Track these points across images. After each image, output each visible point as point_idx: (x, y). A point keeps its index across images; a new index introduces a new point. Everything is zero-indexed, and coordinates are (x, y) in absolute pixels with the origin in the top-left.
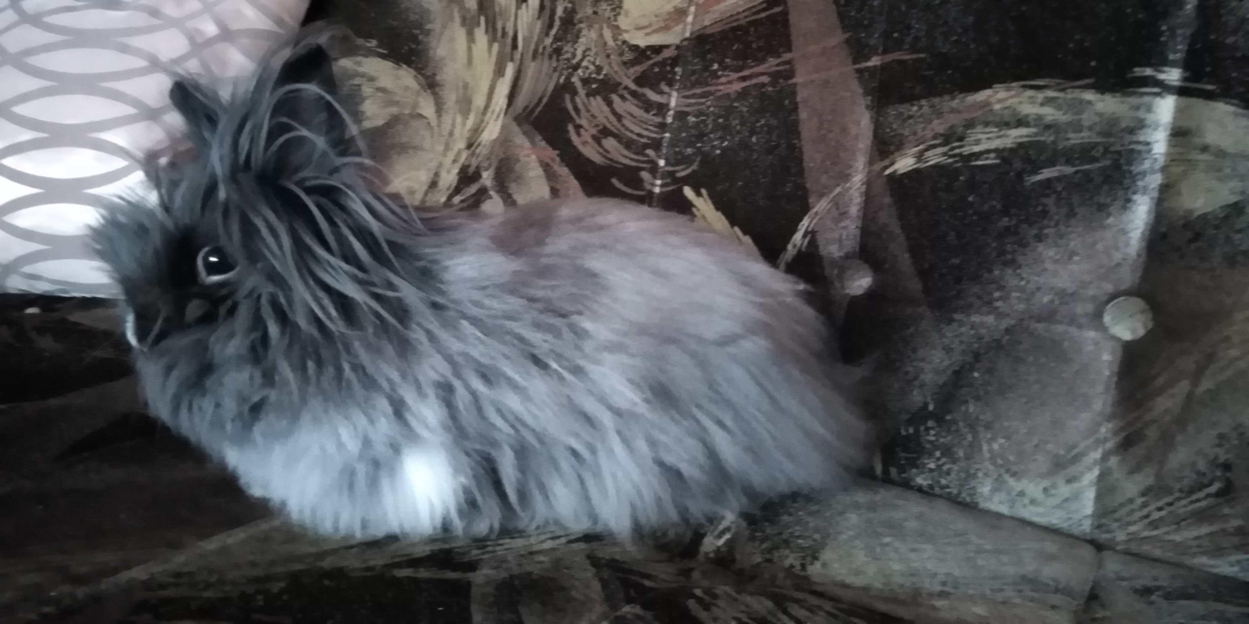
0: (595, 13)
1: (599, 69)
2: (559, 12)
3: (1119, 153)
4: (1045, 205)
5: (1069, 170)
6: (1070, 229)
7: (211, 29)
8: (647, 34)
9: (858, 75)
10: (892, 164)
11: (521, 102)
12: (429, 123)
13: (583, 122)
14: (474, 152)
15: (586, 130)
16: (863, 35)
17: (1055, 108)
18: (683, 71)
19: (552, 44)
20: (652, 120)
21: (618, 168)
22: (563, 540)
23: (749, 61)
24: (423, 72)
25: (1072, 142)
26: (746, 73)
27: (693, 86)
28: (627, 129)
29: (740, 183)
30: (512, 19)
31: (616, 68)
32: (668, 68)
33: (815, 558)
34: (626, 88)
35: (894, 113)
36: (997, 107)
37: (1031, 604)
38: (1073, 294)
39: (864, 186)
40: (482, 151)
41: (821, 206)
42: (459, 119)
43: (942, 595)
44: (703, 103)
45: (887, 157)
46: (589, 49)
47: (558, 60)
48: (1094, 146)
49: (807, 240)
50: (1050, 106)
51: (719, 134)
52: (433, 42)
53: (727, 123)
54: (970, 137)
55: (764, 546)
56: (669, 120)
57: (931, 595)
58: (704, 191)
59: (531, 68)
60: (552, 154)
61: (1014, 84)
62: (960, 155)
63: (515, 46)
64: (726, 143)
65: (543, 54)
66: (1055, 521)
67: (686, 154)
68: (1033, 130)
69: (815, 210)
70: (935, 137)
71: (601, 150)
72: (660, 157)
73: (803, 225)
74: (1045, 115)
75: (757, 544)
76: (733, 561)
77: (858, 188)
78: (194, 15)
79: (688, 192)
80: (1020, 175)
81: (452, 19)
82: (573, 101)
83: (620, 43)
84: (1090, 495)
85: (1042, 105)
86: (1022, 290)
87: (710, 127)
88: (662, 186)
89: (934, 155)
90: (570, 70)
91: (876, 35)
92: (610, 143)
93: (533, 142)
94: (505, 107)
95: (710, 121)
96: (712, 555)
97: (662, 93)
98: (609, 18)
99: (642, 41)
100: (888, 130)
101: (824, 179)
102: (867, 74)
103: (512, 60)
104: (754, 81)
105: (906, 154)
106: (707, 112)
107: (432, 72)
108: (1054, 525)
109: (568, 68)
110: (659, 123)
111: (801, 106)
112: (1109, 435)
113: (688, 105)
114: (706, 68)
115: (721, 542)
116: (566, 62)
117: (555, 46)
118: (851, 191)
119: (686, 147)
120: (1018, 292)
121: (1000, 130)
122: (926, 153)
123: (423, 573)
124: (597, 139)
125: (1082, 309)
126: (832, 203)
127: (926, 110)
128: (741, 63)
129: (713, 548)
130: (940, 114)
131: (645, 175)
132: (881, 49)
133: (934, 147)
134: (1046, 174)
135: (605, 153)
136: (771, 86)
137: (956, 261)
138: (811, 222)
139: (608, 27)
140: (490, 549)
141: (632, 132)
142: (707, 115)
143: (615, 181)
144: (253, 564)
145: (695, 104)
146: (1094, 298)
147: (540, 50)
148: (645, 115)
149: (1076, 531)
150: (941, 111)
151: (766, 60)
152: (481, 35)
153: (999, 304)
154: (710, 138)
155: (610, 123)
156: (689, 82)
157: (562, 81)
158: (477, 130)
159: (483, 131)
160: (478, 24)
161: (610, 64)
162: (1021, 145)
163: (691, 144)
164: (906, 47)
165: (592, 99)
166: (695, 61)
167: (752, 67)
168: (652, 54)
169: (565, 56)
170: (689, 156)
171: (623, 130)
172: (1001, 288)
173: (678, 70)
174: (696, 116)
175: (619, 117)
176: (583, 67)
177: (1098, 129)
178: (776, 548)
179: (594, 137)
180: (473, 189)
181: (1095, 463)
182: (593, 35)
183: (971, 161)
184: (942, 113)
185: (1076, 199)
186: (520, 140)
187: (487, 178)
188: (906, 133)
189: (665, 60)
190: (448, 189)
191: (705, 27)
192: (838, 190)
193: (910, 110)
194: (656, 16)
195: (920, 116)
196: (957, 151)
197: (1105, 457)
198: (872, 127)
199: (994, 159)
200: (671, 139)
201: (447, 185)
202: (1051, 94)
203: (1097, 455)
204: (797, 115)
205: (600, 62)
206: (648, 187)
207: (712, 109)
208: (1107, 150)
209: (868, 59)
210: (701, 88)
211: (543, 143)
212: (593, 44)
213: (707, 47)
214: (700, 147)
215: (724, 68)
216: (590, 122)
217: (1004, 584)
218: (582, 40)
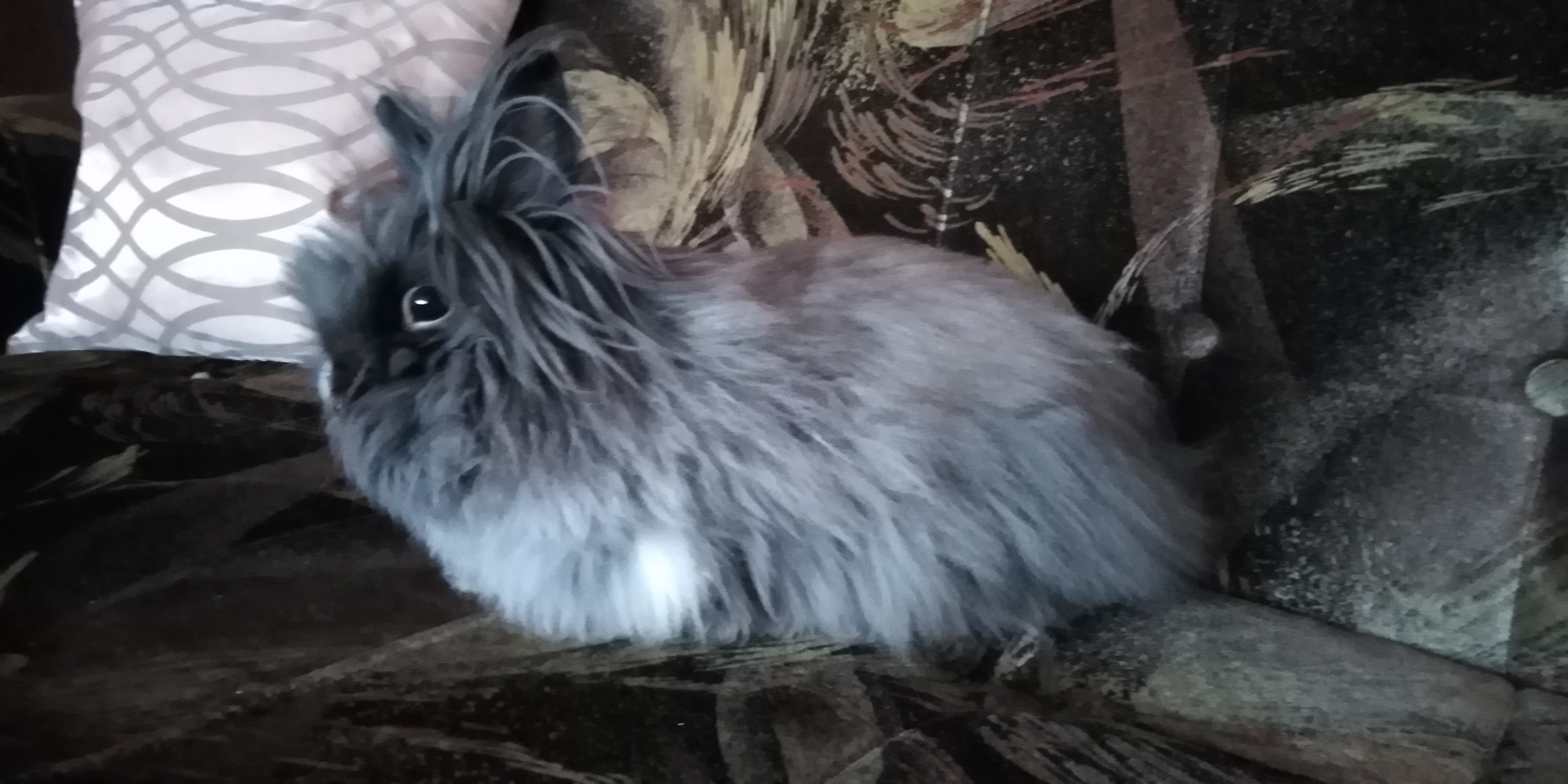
0: (866, 9)
1: (870, 78)
2: (821, 9)
3: (1548, 172)
4: (1447, 242)
5: (1480, 196)
6: (1480, 272)
7: (405, 41)
8: (930, 34)
9: (1201, 78)
10: (1246, 190)
11: (773, 121)
12: (661, 150)
13: (850, 144)
14: (715, 184)
15: (853, 155)
16: (1208, 27)
17: (1461, 115)
18: (976, 79)
19: (812, 48)
20: (936, 140)
21: (893, 201)
22: (826, 651)
23: (1061, 64)
24: (654, 87)
25: (1484, 159)
26: (1057, 79)
27: (988, 98)
28: (905, 152)
29: (1048, 218)
30: (763, 19)
31: (892, 77)
32: (957, 75)
33: (1141, 683)
34: (904, 101)
35: (1248, 125)
36: (1384, 115)
37: (1424, 749)
38: (1485, 356)
39: (1208, 220)
40: (726, 183)
41: (1152, 245)
42: (697, 144)
43: (1306, 733)
44: (1002, 118)
45: (1239, 182)
46: (857, 54)
47: (819, 69)
48: (1514, 164)
49: (1134, 288)
50: (1454, 114)
51: (1020, 157)
52: (666, 52)
53: (1030, 142)
54: (1348, 155)
55: (1076, 668)
56: (958, 140)
57: (1291, 733)
58: (1001, 229)
59: (787, 79)
60: (810, 184)
61: (1406, 87)
62: (1335, 178)
63: (766, 53)
64: (1030, 167)
65: (800, 61)
66: (1458, 649)
67: (979, 181)
68: (1432, 145)
69: (1144, 250)
70: (1301, 157)
71: (872, 180)
72: (945, 186)
73: (1129, 269)
74: (1449, 125)
75: (1067, 664)
76: (1037, 684)
77: (1199, 223)
78: (386, 24)
79: (981, 229)
80: (1415, 203)
81: (689, 21)
82: (838, 119)
83: (896, 45)
84: (1506, 616)
85: (1444, 112)
86: (1417, 351)
87: (1010, 147)
88: (948, 222)
89: (1302, 179)
90: (834, 81)
91: (1225, 28)
92: (883, 170)
93: (787, 171)
94: (753, 128)
95: (1009, 140)
96: (1010, 678)
97: (949, 106)
98: (883, 15)
99: (924, 43)
100: (1240, 148)
101: (1156, 211)
102: (1212, 76)
103: (762, 70)
104: (1067, 89)
105: (1264, 178)
106: (1006, 129)
107: (665, 87)
108: (1457, 653)
109: (831, 78)
110: (945, 143)
111: (1126, 119)
112: (1531, 539)
113: (983, 121)
114: (1004, 75)
115: (1021, 662)
116: (829, 70)
117: (815, 51)
118: (1191, 226)
119: (980, 173)
120: (1410, 353)
121: (1388, 146)
122: (1289, 176)
123: (659, 683)
124: (866, 166)
125: (1497, 375)
126: (1165, 242)
127: (1290, 121)
128: (1049, 66)
129: (1012, 668)
130: (1307, 125)
131: (927, 209)
132: (1230, 45)
133: (1301, 168)
134: (1451, 200)
135: (878, 184)
136: (1087, 95)
137: (1328, 313)
138: (1138, 266)
139: (882, 26)
140: (737, 658)
141: (911, 155)
142: (1006, 133)
143: (888, 217)
144: (462, 666)
145: (991, 119)
146: (1511, 363)
147: (798, 56)
148: (928, 134)
149: (1486, 663)
150: (1310, 121)
151: (1083, 62)
152: (724, 39)
153: (1386, 369)
154: (1009, 162)
155: (884, 144)
156: (982, 93)
157: (824, 93)
158: (719, 158)
159: (726, 158)
160: (721, 27)
161: (884, 72)
162: (1415, 164)
163: (985, 169)
164: (1265, 41)
165: (860, 115)
166: (992, 65)
167: (1062, 72)
168: (938, 57)
169: (828, 64)
170: (984, 183)
171: (899, 152)
172: (1389, 349)
173: (970, 77)
174: (993, 134)
175: (894, 137)
176: (850, 77)
177: (1519, 141)
178: (1092, 671)
179: (863, 163)
180: (714, 230)
181: (1513, 574)
182: (863, 36)
183: (1349, 187)
184: (1312, 124)
185: (1488, 234)
186: (772, 169)
187: (731, 216)
188: (1264, 152)
189: (954, 64)
190: (684, 229)
191: (1005, 23)
192: (1175, 224)
193: (1268, 122)
194: (942, 10)
195: (1284, 128)
196: (1331, 173)
197: (1527, 567)
198: (1219, 144)
199: (1382, 182)
200: (959, 162)
201: (683, 225)
202: (1455, 97)
203: (1515, 563)
204: (1122, 130)
205: (871, 69)
206: (931, 223)
207: (1012, 125)
208: (1531, 168)
209: (1215, 57)
210: (998, 99)
211: (800, 172)
212: (863, 46)
213: (1007, 48)
214: (997, 173)
215: (1028, 72)
216: (859, 144)
217: (1388, 722)
218: (850, 43)
